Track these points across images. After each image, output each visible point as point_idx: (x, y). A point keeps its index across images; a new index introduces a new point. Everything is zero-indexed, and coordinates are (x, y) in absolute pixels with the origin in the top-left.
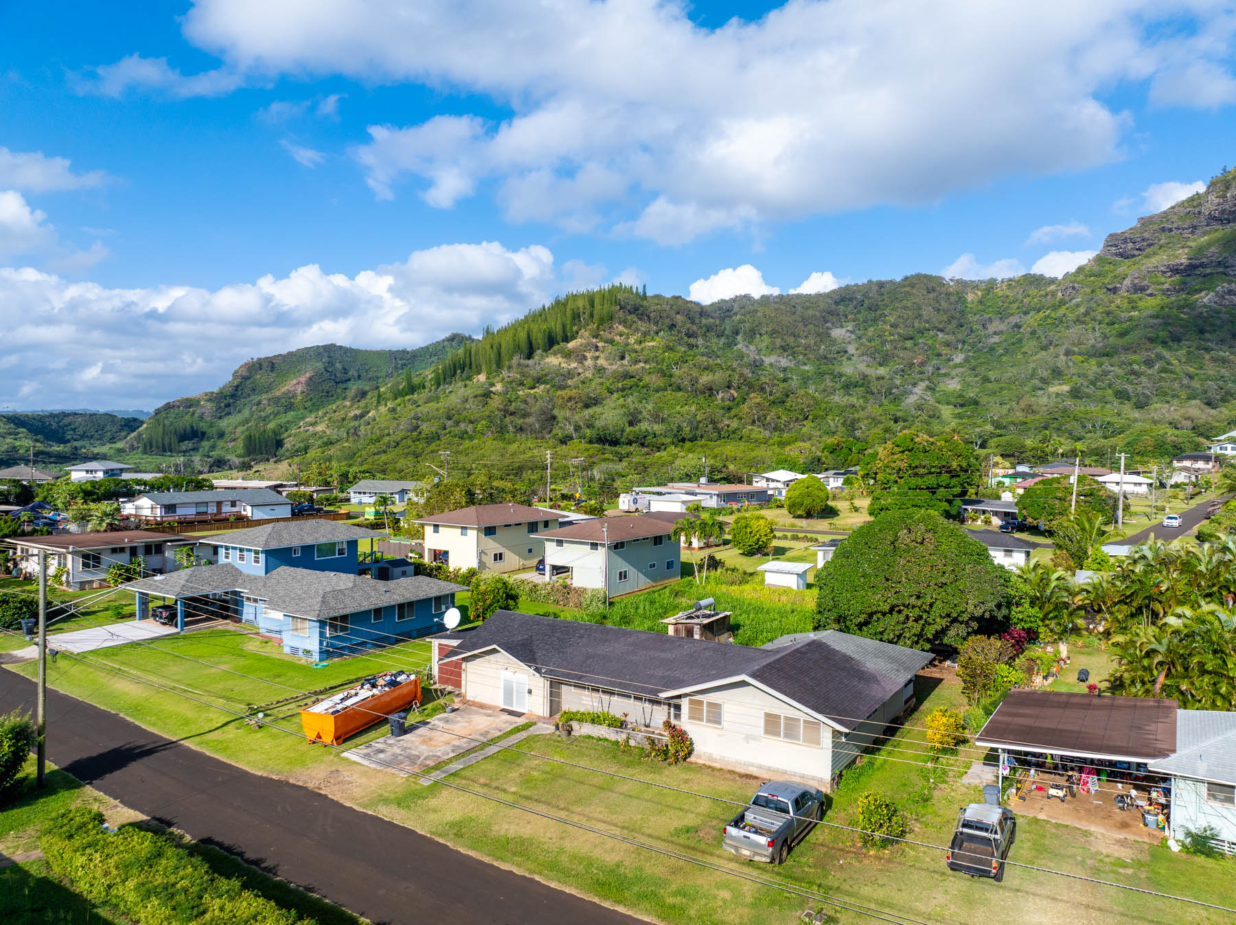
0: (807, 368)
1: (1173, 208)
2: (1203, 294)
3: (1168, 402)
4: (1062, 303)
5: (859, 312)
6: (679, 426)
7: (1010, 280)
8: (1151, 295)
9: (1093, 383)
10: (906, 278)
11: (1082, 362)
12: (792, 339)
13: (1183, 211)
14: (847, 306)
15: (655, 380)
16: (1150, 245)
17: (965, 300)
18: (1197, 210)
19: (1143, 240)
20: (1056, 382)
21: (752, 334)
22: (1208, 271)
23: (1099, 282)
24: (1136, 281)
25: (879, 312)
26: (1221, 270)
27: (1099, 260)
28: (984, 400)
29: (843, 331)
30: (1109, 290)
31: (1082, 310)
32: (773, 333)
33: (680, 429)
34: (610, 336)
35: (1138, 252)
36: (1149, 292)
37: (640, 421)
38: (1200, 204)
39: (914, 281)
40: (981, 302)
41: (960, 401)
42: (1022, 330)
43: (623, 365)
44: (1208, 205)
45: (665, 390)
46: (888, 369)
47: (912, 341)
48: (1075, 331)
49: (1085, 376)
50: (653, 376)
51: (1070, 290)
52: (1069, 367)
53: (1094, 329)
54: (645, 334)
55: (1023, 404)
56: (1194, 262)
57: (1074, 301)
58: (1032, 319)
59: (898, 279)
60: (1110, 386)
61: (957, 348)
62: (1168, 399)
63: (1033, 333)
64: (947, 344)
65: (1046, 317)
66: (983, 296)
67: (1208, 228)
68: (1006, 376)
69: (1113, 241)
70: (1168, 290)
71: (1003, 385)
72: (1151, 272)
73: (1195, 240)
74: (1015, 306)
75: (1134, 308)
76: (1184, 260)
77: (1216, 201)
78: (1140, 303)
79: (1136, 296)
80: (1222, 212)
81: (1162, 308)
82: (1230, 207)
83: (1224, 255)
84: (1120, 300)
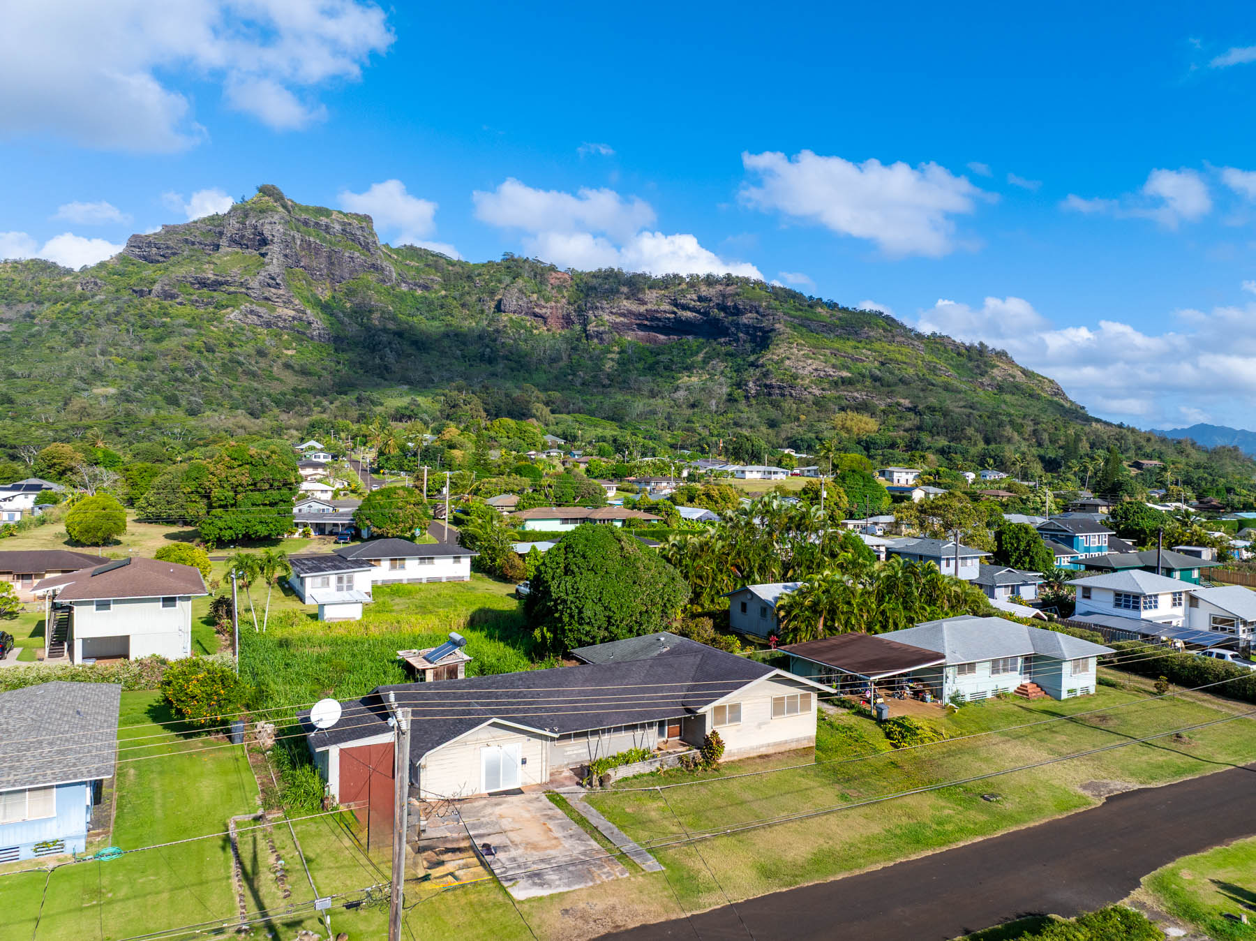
1: (195, 222)
2: (229, 310)
3: (216, 411)
4: (82, 298)
7: (15, 261)
8: (180, 304)
9: (138, 387)
11: (122, 364)
13: (205, 228)
16: (174, 254)
18: (217, 230)
19: (168, 248)
20: (99, 383)
22: (232, 289)
23: (123, 281)
24: (167, 288)
26: (243, 290)
27: (121, 258)
28: (20, 398)
30: (135, 291)
31: (112, 309)
35: (163, 259)
36: (178, 300)
38: (219, 225)
42: (36, 321)
44: (230, 228)
48: (106, 330)
49: (128, 379)
51: (92, 286)
52: (109, 368)
53: (128, 331)
55: (72, 407)
56: (220, 279)
57: (97, 298)
58: (48, 311)
60: (158, 391)
62: (214, 407)
63: (54, 326)
65: (67, 310)
67: (230, 249)
68: (36, 372)
69: (137, 242)
70: (197, 301)
71: (37, 382)
72: (180, 282)
73: (219, 258)
74: (24, 292)
75: (166, 315)
76: (210, 276)
77: (237, 225)
78: (171, 311)
79: (166, 303)
80: (243, 237)
81: (193, 318)
82: (249, 233)
83: (247, 277)
84: (151, 304)
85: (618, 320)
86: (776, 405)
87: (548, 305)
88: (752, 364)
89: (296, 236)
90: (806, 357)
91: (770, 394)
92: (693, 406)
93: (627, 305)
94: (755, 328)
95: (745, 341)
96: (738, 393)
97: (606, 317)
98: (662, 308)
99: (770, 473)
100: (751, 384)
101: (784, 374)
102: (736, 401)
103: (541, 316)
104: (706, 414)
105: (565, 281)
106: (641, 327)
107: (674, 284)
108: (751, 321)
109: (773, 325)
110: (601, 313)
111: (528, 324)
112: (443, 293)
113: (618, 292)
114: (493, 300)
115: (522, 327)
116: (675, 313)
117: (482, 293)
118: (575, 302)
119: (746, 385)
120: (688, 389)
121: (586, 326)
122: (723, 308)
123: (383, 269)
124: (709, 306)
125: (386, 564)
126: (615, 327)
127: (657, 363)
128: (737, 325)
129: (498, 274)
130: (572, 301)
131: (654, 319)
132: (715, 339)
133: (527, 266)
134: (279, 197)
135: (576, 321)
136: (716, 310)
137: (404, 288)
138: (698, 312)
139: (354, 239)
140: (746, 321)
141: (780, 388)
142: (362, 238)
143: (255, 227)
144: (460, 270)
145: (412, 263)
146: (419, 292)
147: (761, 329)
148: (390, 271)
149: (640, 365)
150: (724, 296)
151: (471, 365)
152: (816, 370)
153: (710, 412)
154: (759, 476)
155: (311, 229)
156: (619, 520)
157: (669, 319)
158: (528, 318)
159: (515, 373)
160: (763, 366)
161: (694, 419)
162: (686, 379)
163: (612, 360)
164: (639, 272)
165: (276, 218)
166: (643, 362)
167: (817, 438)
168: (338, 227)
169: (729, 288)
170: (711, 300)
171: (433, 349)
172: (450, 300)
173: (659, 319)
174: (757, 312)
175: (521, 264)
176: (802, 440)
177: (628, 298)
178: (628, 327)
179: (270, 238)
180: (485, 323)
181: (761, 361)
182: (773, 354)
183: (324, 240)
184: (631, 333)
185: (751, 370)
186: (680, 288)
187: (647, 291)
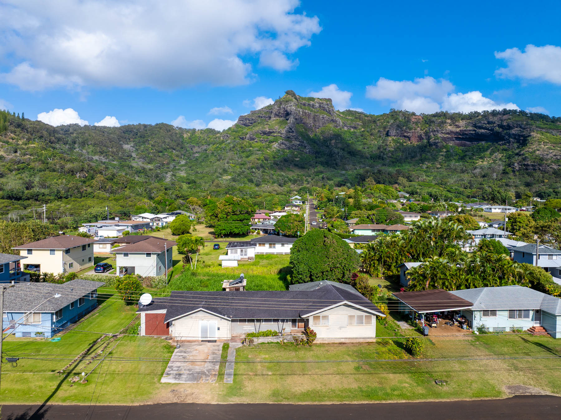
0: (115, 163)
1: (262, 109)
2: (274, 143)
3: (266, 184)
4: (223, 142)
5: (135, 138)
6: (58, 190)
7: (201, 130)
8: (256, 142)
9: (239, 175)
10: (157, 124)
11: (234, 167)
12: (105, 148)
13: (266, 111)
14: (129, 134)
15: (37, 165)
16: (255, 122)
17: (183, 137)
18: (271, 111)
19: (252, 120)
20: (225, 175)
21: (83, 144)
22: (275, 134)
23: (237, 134)
24: (251, 136)
25: (146, 139)
26: (280, 135)
27: (236, 125)
28: (198, 181)
29: (129, 146)
30: (241, 138)
31: (232, 145)
32: (94, 145)
33: (58, 192)
34: (5, 139)
35: (251, 124)
36: (256, 140)
37: (33, 187)
38: (271, 109)
39: (160, 126)
40: (190, 138)
41: (188, 181)
42: (207, 152)
43: (16, 156)
44: (275, 110)
45: (45, 171)
46: (152, 165)
47: (162, 153)
48: (230, 154)
49: (235, 173)
50: (36, 163)
51: (226, 137)
52: (229, 168)
53: (237, 154)
54: (29, 140)
55: (215, 184)
56: (271, 131)
57: (228, 142)
58: (212, 147)
59: (153, 124)
60: (246, 177)
61: (181, 158)
62: (266, 183)
63: (213, 153)
64: (177, 156)
65: (218, 147)
66: (191, 136)
67: (275, 118)
68: (205, 171)
69: (242, 119)
70: (262, 140)
71: (204, 175)
72: (256, 133)
73: (270, 122)
74: (204, 141)
75: (251, 146)
76: (267, 130)
77: (277, 108)
78: (253, 145)
79: (251, 142)
80: (279, 113)
81: (261, 147)
82: (282, 111)
83: (281, 129)
84: (246, 143)
85: (445, 136)
86: (529, 175)
87: (411, 131)
88: (517, 154)
89: (300, 110)
90: (550, 149)
91: (527, 169)
92: (484, 176)
93: (449, 128)
94: (519, 136)
95: (513, 143)
96: (509, 169)
97: (439, 135)
98: (468, 129)
99: (506, 209)
100: (516, 165)
101: (536, 158)
102: (507, 173)
103: (408, 137)
104: (491, 180)
105: (419, 119)
106: (457, 139)
107: (475, 117)
108: (517, 132)
109: (529, 133)
110: (437, 133)
111: (401, 141)
112: (363, 129)
113: (445, 122)
114: (385, 131)
115: (398, 143)
116: (475, 131)
117: (380, 128)
118: (424, 129)
119: (513, 165)
120: (481, 168)
121: (429, 140)
122: (501, 126)
123: (336, 121)
124: (493, 126)
125: (267, 246)
126: (444, 139)
127: (466, 156)
128: (509, 135)
129: (388, 119)
130: (423, 128)
131: (464, 134)
132: (497, 143)
133: (401, 114)
134: (294, 95)
135: (424, 138)
136: (497, 128)
137: (346, 129)
138: (488, 129)
139: (324, 109)
140: (514, 132)
141: (533, 165)
142: (327, 109)
143: (284, 108)
144: (370, 119)
145: (349, 118)
146: (352, 130)
147: (522, 136)
148: (339, 122)
149: (456, 158)
150: (502, 120)
151: (374, 161)
152: (555, 155)
153: (493, 179)
154: (500, 211)
155: (307, 107)
156: (399, 231)
157: (472, 134)
158: (401, 138)
159: (395, 164)
160: (523, 155)
161: (484, 183)
162: (481, 163)
163: (442, 155)
164: (457, 112)
165: (292, 103)
166: (458, 156)
167: (554, 191)
168: (317, 105)
169: (504, 116)
170: (494, 123)
171: (357, 155)
172: (366, 133)
173: (466, 134)
174: (521, 127)
175: (398, 113)
176: (544, 193)
177: (451, 125)
178: (451, 139)
179: (290, 112)
180: (381, 141)
181: (522, 152)
182: (529, 148)
183: (312, 111)
184: (452, 142)
185: (516, 157)
186: (478, 118)
187: (461, 121)
